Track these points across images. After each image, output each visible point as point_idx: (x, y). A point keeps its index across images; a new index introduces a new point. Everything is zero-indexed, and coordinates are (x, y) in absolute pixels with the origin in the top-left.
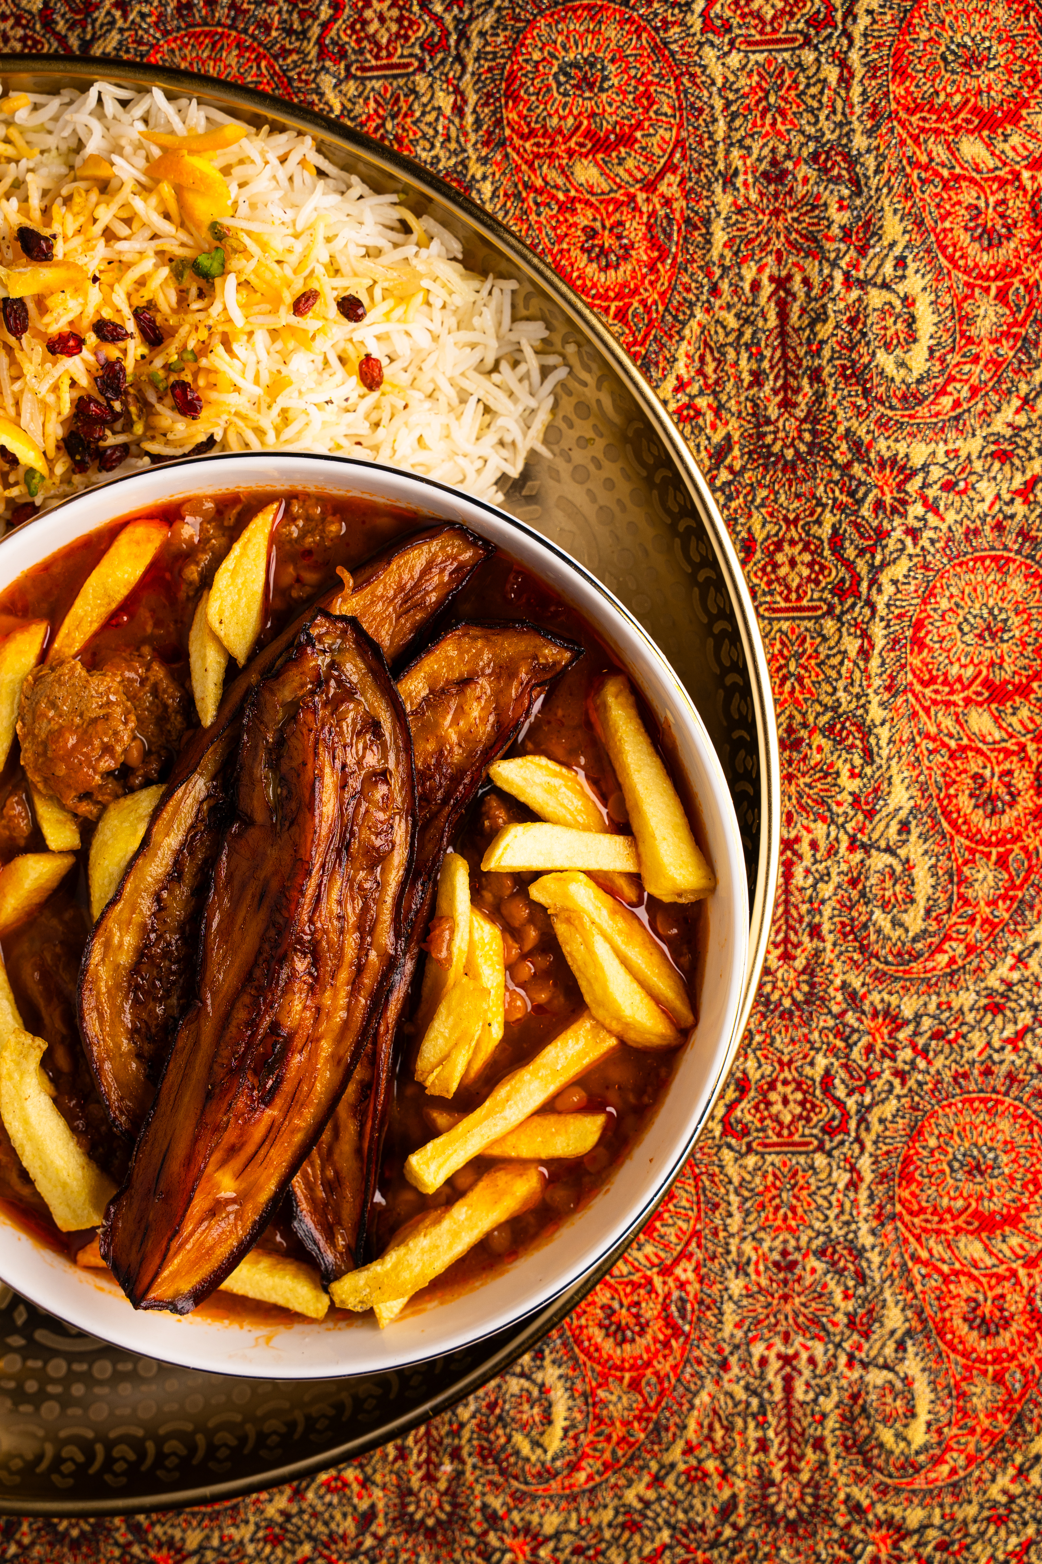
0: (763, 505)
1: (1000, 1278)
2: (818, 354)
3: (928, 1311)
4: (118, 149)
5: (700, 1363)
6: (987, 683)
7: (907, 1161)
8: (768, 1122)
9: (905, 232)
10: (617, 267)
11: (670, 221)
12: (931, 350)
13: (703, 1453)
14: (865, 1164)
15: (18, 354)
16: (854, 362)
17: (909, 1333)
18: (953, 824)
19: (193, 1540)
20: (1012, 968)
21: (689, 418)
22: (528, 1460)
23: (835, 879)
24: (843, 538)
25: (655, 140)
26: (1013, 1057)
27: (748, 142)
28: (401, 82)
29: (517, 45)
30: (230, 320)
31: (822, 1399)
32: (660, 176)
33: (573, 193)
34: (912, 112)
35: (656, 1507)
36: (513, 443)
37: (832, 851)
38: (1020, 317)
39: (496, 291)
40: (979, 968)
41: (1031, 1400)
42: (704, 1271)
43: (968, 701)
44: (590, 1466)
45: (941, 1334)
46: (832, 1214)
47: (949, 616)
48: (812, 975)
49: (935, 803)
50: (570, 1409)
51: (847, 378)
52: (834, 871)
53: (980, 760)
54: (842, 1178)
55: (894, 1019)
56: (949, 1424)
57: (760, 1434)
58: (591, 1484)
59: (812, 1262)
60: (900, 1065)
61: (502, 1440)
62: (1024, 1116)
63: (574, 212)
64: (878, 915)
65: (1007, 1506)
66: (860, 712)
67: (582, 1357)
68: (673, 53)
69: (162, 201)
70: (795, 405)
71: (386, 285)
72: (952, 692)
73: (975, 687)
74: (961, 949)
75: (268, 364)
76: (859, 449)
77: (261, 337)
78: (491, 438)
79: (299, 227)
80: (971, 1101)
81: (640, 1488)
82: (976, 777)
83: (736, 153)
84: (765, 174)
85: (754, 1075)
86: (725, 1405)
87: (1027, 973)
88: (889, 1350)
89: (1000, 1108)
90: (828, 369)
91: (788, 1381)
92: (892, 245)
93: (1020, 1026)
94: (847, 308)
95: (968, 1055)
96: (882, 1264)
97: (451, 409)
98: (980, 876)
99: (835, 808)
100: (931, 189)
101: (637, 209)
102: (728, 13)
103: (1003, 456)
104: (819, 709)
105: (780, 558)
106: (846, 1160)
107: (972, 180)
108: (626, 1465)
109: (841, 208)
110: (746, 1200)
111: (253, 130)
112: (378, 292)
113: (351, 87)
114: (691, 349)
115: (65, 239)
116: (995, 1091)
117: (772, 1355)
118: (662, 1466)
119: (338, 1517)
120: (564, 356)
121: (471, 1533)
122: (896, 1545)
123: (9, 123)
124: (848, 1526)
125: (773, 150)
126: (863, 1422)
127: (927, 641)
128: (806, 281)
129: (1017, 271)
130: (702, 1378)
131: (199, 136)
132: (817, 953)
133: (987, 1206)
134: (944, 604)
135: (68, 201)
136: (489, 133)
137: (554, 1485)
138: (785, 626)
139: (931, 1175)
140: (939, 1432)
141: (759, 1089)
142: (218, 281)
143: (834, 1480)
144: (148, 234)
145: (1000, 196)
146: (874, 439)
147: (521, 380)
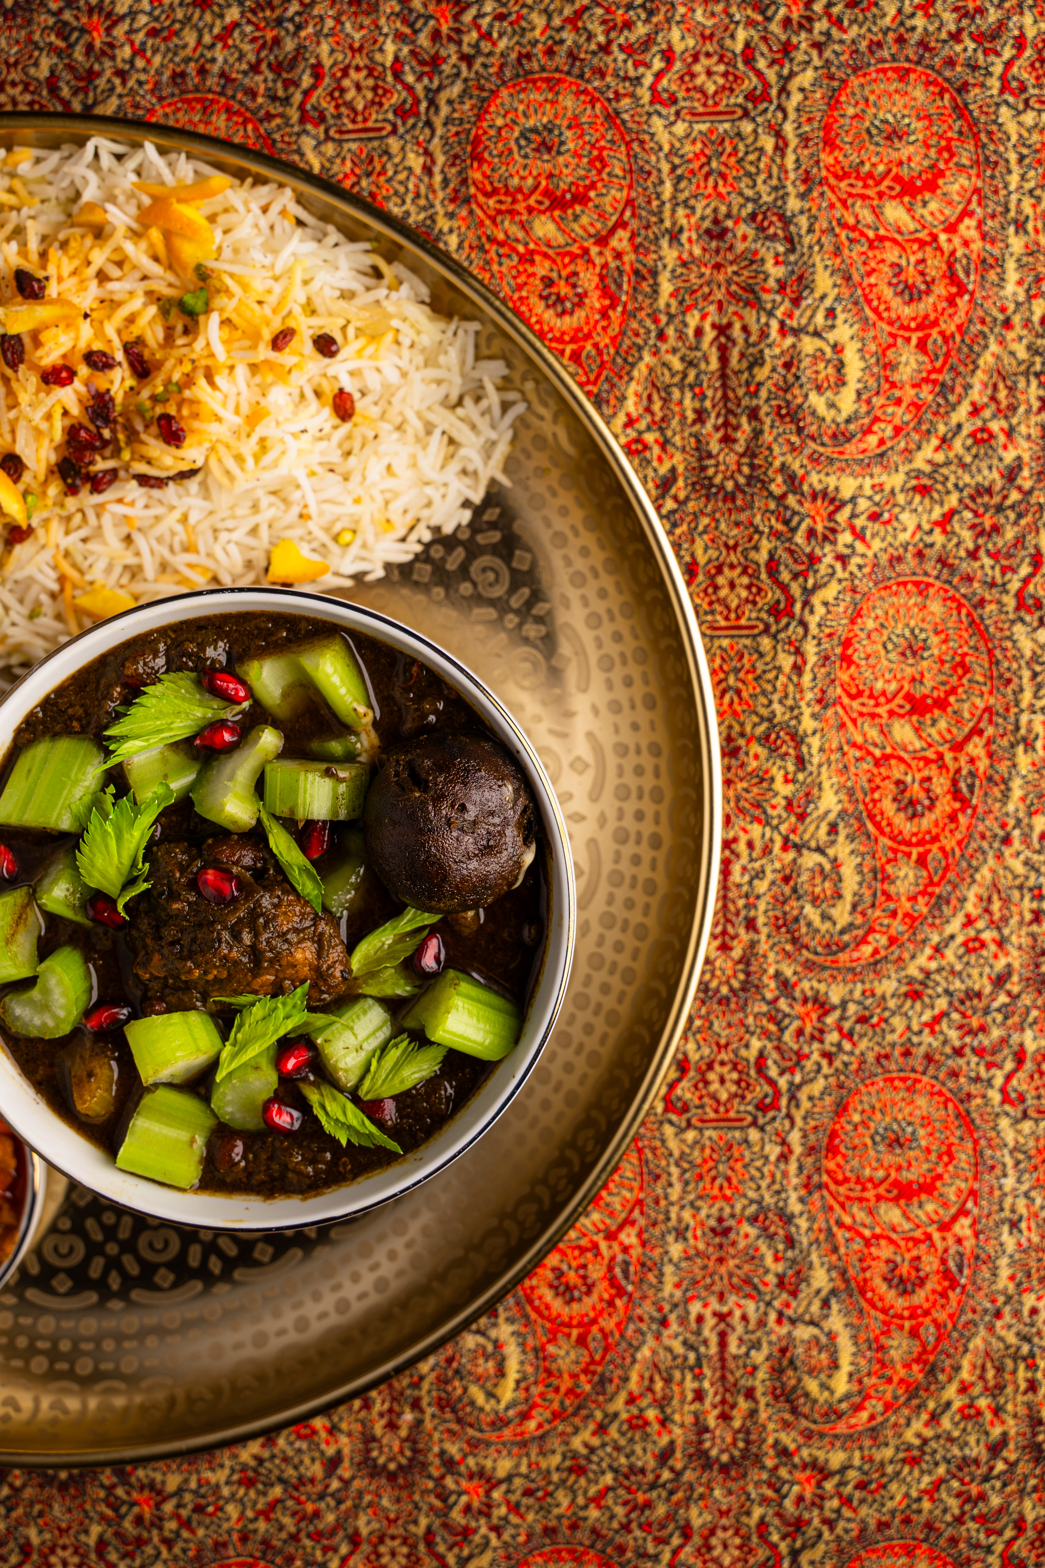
0: (705, 531)
1: (916, 1242)
2: (755, 394)
3: (851, 1272)
4: (112, 199)
5: (641, 1319)
6: (909, 697)
7: (834, 1135)
8: (706, 1100)
9: (835, 285)
10: (572, 313)
11: (621, 272)
12: (859, 393)
13: (644, 1402)
14: (795, 1138)
15: (14, 384)
16: (788, 403)
17: (833, 1292)
18: (877, 825)
19: (173, 1482)
20: (931, 958)
21: (637, 452)
22: (482, 1409)
23: (770, 876)
24: (778, 563)
25: (608, 199)
26: (930, 1039)
27: (692, 202)
28: (376, 144)
29: (481, 112)
30: (212, 355)
31: (753, 1353)
32: (612, 231)
33: (532, 246)
34: (840, 179)
35: (601, 1453)
36: (475, 473)
37: (767, 850)
38: (938, 364)
39: (461, 332)
40: (900, 959)
41: (943, 1352)
42: (645, 1236)
43: (891, 713)
44: (540, 1415)
45: (863, 1293)
46: (764, 1184)
47: (874, 635)
48: (748, 964)
49: (861, 807)
50: (522, 1363)
51: (782, 417)
52: (768, 869)
53: (902, 767)
54: (773, 1151)
55: (822, 1005)
56: (869, 1374)
57: (696, 1385)
58: (540, 1432)
59: (746, 1228)
60: (828, 1047)
61: (459, 1392)
62: (940, 1093)
63: (532, 263)
64: (809, 909)
65: (921, 1449)
66: (793, 723)
67: (533, 1315)
68: (624, 122)
69: (151, 245)
70: (735, 441)
71: (359, 324)
72: (877, 705)
73: (899, 700)
74: (884, 941)
75: (247, 396)
76: (793, 482)
77: (241, 371)
78: (455, 466)
79: (278, 271)
80: (892, 1080)
81: (586, 1435)
82: (898, 782)
83: (681, 212)
84: (708, 232)
85: (694, 1057)
86: (664, 1358)
87: (944, 963)
88: (815, 1308)
89: (918, 1086)
90: (765, 409)
91: (723, 1338)
92: (823, 297)
93: (937, 1011)
94: (782, 353)
95: (890, 1038)
96: (810, 1229)
97: (418, 440)
98: (902, 874)
99: (770, 811)
100: (858, 248)
101: (590, 261)
102: (674, 88)
103: (924, 490)
104: (755, 719)
105: (720, 580)
106: (778, 1135)
107: (895, 241)
108: (574, 1414)
109: (777, 263)
110: (685, 1171)
111: (237, 182)
112: (351, 331)
113: (330, 149)
114: (640, 389)
115: (60, 280)
116: (914, 1070)
117: (708, 1313)
118: (606, 1415)
119: (307, 1461)
120: (522, 392)
121: (430, 1477)
122: (819, 1485)
123: (13, 175)
124: (776, 1468)
125: (715, 210)
126: (790, 1373)
127: (855, 658)
128: (745, 329)
129: (935, 323)
130: (643, 1334)
131: (186, 187)
132: (753, 944)
133: (906, 1176)
134: (870, 624)
135: (64, 245)
136: (455, 191)
137: (507, 1433)
138: (725, 643)
139: (855, 1148)
140: (860, 1382)
141: (699, 1069)
142: (202, 319)
143: (764, 1427)
144: (138, 275)
145: (920, 256)
146: (807, 473)
147: (483, 414)
